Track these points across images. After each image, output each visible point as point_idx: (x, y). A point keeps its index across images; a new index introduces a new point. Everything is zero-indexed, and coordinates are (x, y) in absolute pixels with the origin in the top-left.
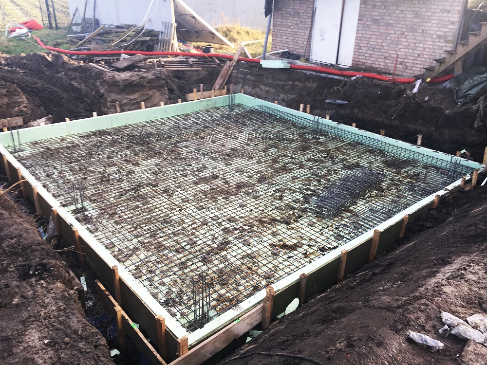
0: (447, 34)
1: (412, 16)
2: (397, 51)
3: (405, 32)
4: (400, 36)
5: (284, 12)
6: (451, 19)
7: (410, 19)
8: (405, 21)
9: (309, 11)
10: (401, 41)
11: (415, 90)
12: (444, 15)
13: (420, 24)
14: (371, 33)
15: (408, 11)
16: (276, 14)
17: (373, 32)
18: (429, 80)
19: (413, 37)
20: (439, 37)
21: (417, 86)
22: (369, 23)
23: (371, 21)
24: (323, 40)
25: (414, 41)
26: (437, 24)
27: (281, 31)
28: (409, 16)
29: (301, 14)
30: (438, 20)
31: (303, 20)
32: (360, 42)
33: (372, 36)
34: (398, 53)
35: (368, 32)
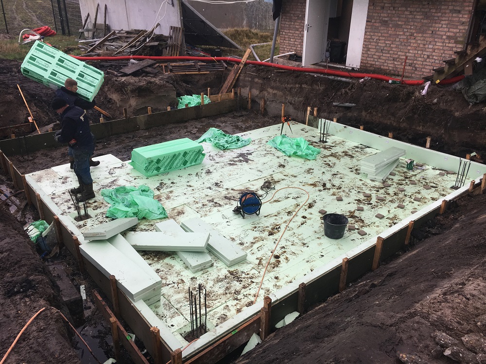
0: (458, 35)
1: (421, 17)
2: (406, 53)
3: (414, 33)
4: (409, 37)
5: (292, 15)
6: (461, 19)
7: (419, 20)
8: (414, 22)
10: (411, 43)
11: (424, 92)
12: (454, 15)
13: (430, 25)
14: (380, 34)
15: (418, 12)
16: (284, 17)
17: (382, 33)
18: (438, 81)
19: (422, 39)
20: (449, 37)
21: (426, 88)
22: (377, 25)
23: (380, 22)
25: (423, 42)
26: (447, 24)
27: (289, 34)
28: (418, 17)
30: (448, 20)
32: (368, 43)
33: (381, 38)
34: (407, 54)
35: (376, 34)
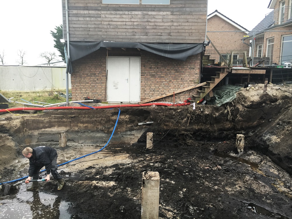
0: (195, 79)
1: (174, 72)
4: (169, 82)
5: (81, 74)
6: (195, 72)
8: (171, 74)
9: (103, 73)
12: (191, 70)
13: (180, 75)
15: (172, 69)
17: (152, 81)
18: (198, 102)
19: (176, 82)
20: (191, 81)
21: (194, 106)
22: (148, 77)
23: (150, 76)
26: (189, 75)
29: (97, 74)
31: (98, 78)
32: (144, 87)
33: (152, 84)
35: (149, 82)
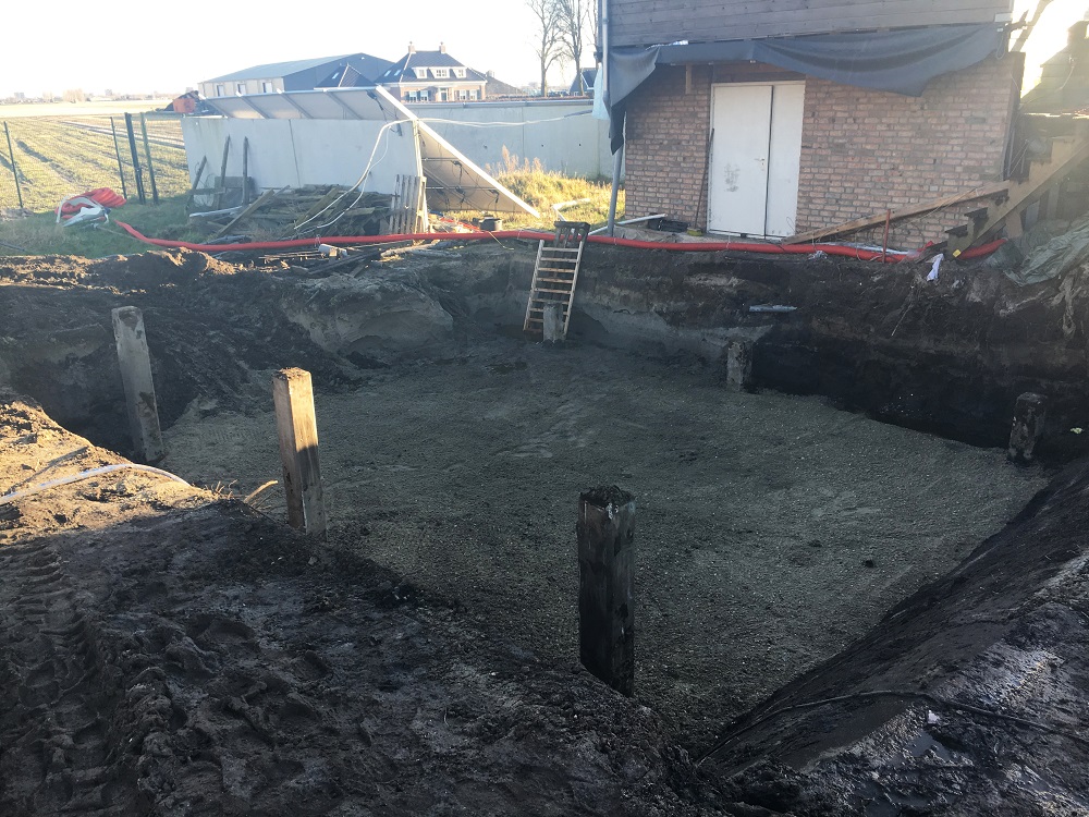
0: (984, 164)
4: (889, 173)
5: (648, 142)
6: (988, 134)
7: (906, 141)
9: (699, 138)
11: (932, 275)
13: (929, 147)
14: (830, 171)
15: (903, 125)
16: (631, 147)
17: (835, 168)
22: (824, 152)
23: (829, 148)
24: (734, 189)
25: (918, 181)
26: (962, 146)
27: (644, 179)
28: (904, 134)
29: (683, 143)
30: (964, 137)
31: (686, 154)
32: (808, 189)
33: (833, 177)
34: (889, 205)
35: (823, 170)
